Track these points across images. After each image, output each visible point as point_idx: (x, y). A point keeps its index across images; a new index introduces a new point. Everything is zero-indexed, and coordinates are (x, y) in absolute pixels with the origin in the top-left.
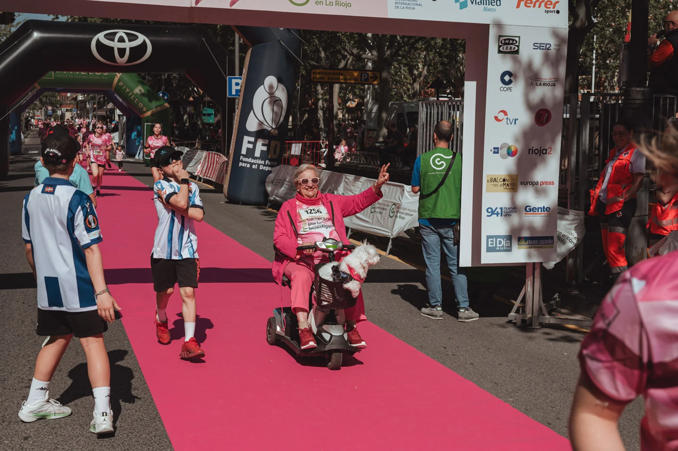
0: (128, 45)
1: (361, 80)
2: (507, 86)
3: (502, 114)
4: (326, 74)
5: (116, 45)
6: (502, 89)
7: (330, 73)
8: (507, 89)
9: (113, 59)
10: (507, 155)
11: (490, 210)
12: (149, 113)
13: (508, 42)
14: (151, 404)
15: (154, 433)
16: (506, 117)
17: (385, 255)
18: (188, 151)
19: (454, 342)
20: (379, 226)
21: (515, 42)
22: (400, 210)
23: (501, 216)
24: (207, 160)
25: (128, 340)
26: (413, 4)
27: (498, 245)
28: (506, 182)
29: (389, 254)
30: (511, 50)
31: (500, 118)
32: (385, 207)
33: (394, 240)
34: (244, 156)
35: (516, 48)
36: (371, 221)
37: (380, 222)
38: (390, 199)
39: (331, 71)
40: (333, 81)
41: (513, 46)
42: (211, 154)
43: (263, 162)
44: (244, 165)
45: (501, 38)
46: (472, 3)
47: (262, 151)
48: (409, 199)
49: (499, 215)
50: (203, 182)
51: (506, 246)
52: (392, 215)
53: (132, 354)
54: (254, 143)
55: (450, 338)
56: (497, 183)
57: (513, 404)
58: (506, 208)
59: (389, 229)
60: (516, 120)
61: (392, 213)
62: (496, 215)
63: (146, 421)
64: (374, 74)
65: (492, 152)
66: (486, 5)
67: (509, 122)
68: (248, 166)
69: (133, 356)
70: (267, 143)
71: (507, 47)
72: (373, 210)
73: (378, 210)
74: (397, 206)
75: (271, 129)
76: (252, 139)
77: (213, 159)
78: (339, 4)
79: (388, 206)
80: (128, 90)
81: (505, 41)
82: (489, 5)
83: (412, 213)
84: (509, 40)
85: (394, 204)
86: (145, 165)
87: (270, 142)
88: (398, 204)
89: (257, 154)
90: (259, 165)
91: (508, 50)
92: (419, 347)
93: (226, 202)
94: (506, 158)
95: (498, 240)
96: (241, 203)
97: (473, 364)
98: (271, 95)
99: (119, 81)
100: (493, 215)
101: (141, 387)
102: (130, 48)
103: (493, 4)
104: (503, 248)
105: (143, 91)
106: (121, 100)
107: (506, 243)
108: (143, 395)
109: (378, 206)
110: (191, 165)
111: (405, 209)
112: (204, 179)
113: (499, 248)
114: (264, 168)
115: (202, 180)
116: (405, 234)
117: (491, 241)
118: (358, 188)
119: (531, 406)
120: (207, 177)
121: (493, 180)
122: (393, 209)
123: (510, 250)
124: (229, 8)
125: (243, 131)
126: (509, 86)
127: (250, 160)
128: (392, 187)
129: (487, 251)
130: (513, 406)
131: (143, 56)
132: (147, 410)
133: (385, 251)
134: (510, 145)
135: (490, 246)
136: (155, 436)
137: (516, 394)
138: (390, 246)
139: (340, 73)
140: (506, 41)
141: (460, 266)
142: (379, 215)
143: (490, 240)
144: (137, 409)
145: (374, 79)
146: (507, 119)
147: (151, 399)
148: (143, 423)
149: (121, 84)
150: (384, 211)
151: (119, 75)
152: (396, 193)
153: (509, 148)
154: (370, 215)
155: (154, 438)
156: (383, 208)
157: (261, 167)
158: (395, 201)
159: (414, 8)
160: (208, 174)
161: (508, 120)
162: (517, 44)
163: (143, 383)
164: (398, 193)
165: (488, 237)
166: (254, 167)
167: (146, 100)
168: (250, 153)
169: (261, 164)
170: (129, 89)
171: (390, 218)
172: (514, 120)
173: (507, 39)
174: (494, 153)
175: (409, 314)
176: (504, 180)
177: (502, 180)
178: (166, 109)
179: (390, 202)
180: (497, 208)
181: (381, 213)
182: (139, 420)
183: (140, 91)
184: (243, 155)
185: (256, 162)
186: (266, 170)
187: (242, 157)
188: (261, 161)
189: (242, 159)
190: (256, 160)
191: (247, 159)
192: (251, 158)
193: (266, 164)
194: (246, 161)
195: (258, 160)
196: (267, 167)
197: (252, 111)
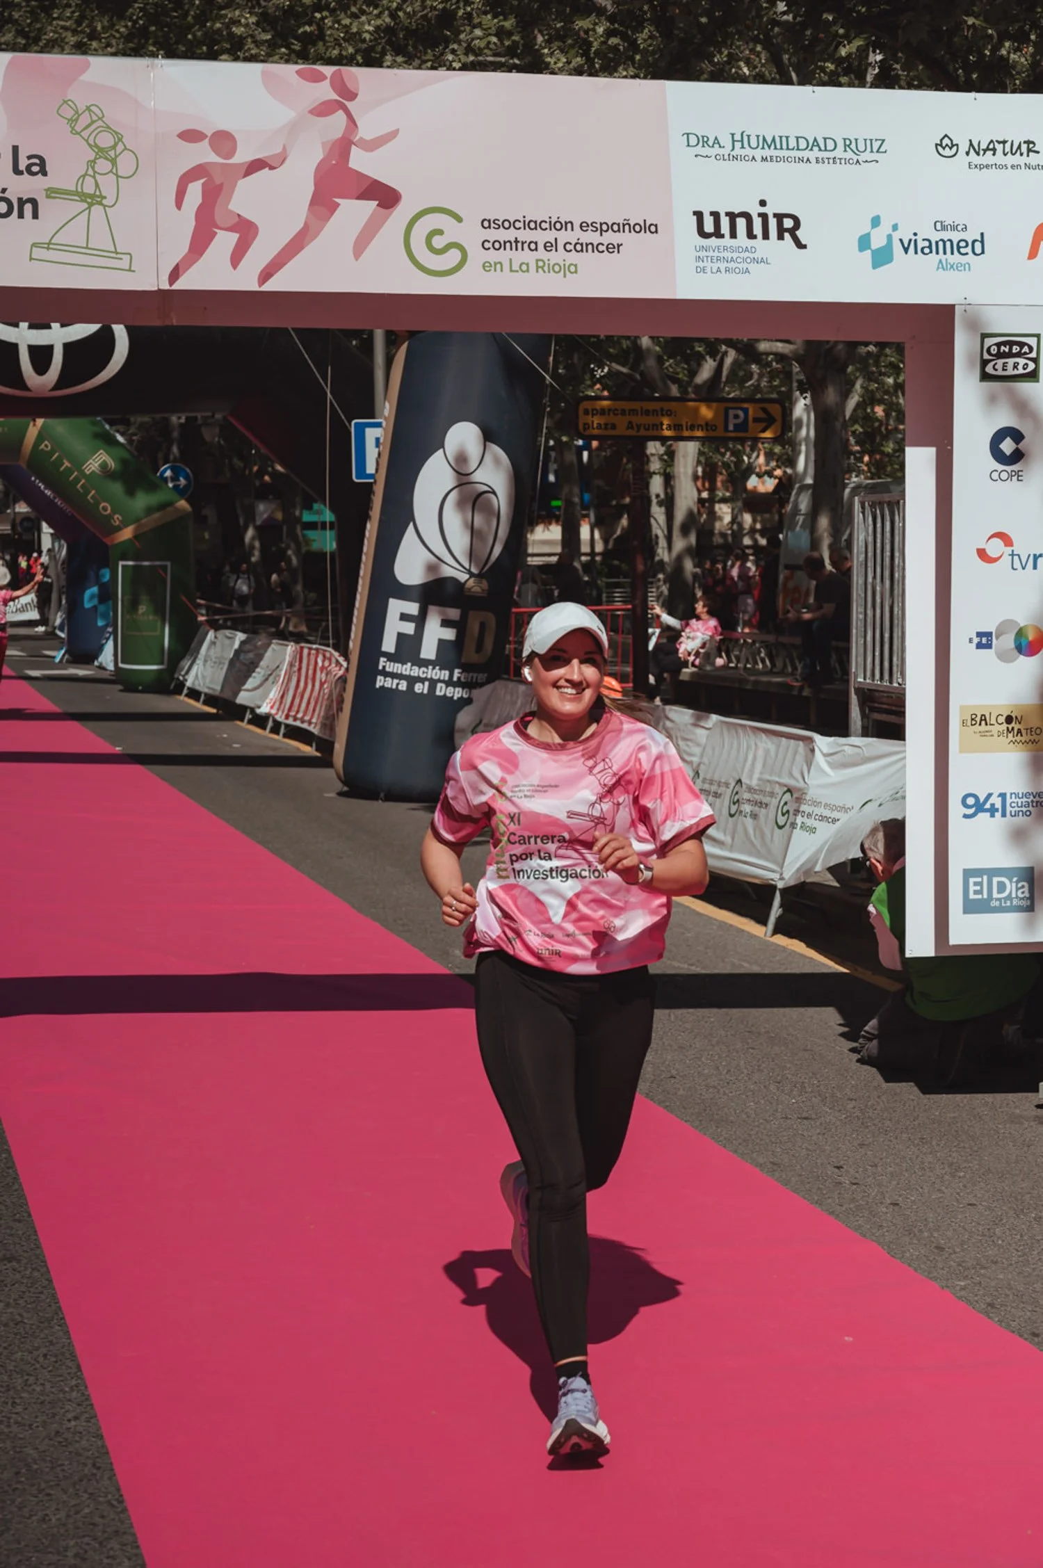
0: (58, 336)
1: (726, 429)
2: (1009, 468)
3: (997, 541)
4: (623, 412)
5: (23, 336)
6: (995, 475)
7: (633, 412)
8: (1010, 476)
9: (17, 379)
10: (1016, 652)
11: (971, 801)
12: (127, 534)
13: (1007, 350)
14: (45, 1292)
15: (44, 1350)
16: (1009, 550)
17: (762, 935)
18: (243, 643)
19: (869, 1153)
20: (750, 854)
21: (1026, 349)
22: (803, 808)
23: (1004, 815)
24: (296, 669)
25: (8, 1152)
26: (744, 260)
27: (995, 895)
28: (1013, 724)
29: (775, 932)
30: (1016, 372)
31: (992, 553)
32: (766, 800)
33: (786, 892)
34: (391, 658)
35: (1032, 366)
36: (728, 840)
37: (752, 843)
38: (779, 776)
39: (636, 405)
40: (643, 433)
41: (1022, 361)
42: (306, 651)
43: (445, 674)
44: (389, 683)
45: (986, 340)
46: (906, 250)
47: (441, 642)
48: (827, 775)
49: (998, 815)
50: (285, 736)
51: (1017, 897)
52: (781, 820)
53: (13, 1183)
54: (420, 620)
55: (861, 1145)
56: (989, 727)
57: (963, 1293)
58: (1017, 795)
59: (775, 862)
60: (1036, 558)
61: (783, 815)
62: (988, 814)
63: (28, 1326)
64: (764, 410)
65: (974, 645)
66: (945, 253)
67: (1017, 564)
68: (403, 686)
69: (16, 1187)
70: (457, 618)
71: (1005, 365)
72: (734, 809)
73: (747, 808)
74: (795, 796)
75: (467, 576)
76: (413, 608)
77: (311, 667)
78: (546, 268)
79: (772, 794)
80: (67, 464)
81: (999, 349)
82: (952, 253)
83: (835, 815)
84: (1011, 344)
85: (789, 790)
86: (120, 687)
87: (464, 616)
88: (799, 790)
89: (429, 650)
90: (433, 683)
91: (1010, 372)
92: (770, 1166)
93: (340, 794)
94: (1015, 660)
95: (995, 880)
96: (382, 795)
97: (897, 1204)
98: (463, 478)
99: (41, 437)
100: (980, 815)
101: (25, 1255)
102: (68, 347)
103: (963, 250)
104: (1008, 904)
105: (112, 464)
106: (48, 492)
107: (1017, 889)
108: (28, 1272)
109: (746, 796)
110: (251, 683)
111: (816, 804)
112: (287, 726)
113: (997, 904)
114: (450, 692)
115: (282, 730)
116: (829, 876)
117: (976, 884)
118: (698, 745)
119: (1007, 1295)
120: (295, 719)
121: (978, 719)
122: (786, 803)
123: (1030, 908)
124: (255, 287)
125: (386, 586)
126: (1015, 467)
127: (407, 669)
128: (784, 739)
129: (965, 912)
130: (960, 1298)
131: (104, 368)
132: (34, 1302)
133: (763, 922)
134: (1022, 625)
135: (972, 896)
136: (45, 1356)
137: (983, 1271)
138: (776, 911)
139: (662, 410)
140: (1003, 348)
141: (908, 955)
142: (749, 822)
143: (972, 880)
144: (11, 1301)
145: (764, 425)
146: (1013, 555)
147: (47, 1280)
148: (22, 1331)
149: (46, 446)
150: (763, 811)
151: (40, 422)
152: (794, 759)
153: (1020, 633)
154: (727, 822)
155: (41, 1359)
156: (761, 803)
157: (441, 690)
158: (792, 783)
159: (747, 271)
160: (298, 712)
161: (1016, 558)
162: (1033, 355)
163: (33, 1246)
164: (800, 759)
165: (968, 874)
166: (418, 688)
167: (117, 488)
168: (408, 648)
169: (439, 681)
170: (70, 462)
171: (777, 830)
172: (1031, 558)
173: (1004, 343)
174: (979, 646)
175: (772, 1087)
176: (1009, 720)
177: (1002, 719)
178: (182, 518)
179: (780, 784)
180: (990, 795)
181: (754, 816)
182: (12, 1324)
183: (104, 466)
184: (386, 655)
185: (424, 676)
186: (455, 698)
187: (385, 660)
188: (439, 672)
189: (384, 667)
190: (426, 670)
191: (400, 665)
192: (409, 664)
193: (455, 679)
194: (395, 671)
195: (430, 667)
196: (457, 689)
197: (411, 524)
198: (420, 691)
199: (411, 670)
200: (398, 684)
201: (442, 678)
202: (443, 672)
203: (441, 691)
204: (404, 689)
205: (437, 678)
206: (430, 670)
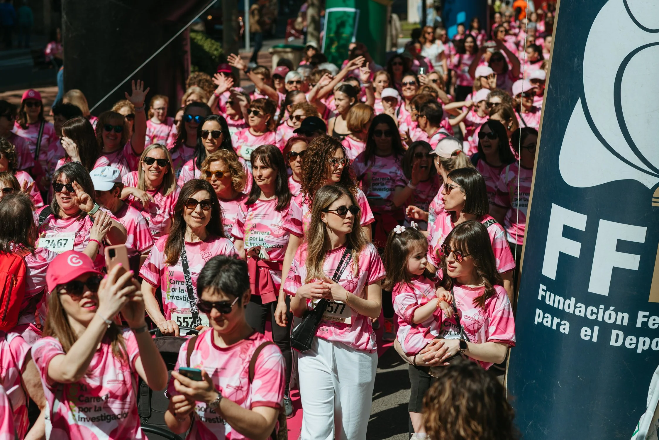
34: (552, 286)
43: (624, 318)
44: (548, 321)
47: (618, 272)
54: (587, 239)
68: (565, 328)
70: (641, 239)
75: (657, 180)
76: (579, 221)
87: (652, 237)
89: (600, 282)
90: (606, 329)
114: (630, 342)
127: (571, 305)
157: (618, 339)
166: (585, 333)
168: (573, 276)
169: (614, 326)
184: (546, 281)
185: (594, 317)
186: (639, 351)
187: (545, 288)
188: (613, 314)
189: (544, 297)
190: (595, 310)
191: (562, 299)
192: (573, 299)
193: (639, 325)
194: (556, 306)
195: (602, 306)
196: (641, 339)
197: (579, 101)
198: (588, 338)
199: (575, 307)
200: (559, 325)
201: (619, 322)
202: (620, 314)
203: (617, 341)
204: (567, 332)
205: (612, 321)
206: (601, 311)
